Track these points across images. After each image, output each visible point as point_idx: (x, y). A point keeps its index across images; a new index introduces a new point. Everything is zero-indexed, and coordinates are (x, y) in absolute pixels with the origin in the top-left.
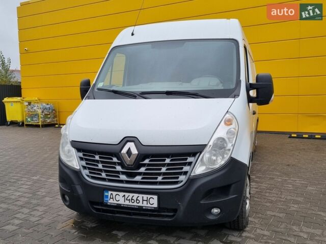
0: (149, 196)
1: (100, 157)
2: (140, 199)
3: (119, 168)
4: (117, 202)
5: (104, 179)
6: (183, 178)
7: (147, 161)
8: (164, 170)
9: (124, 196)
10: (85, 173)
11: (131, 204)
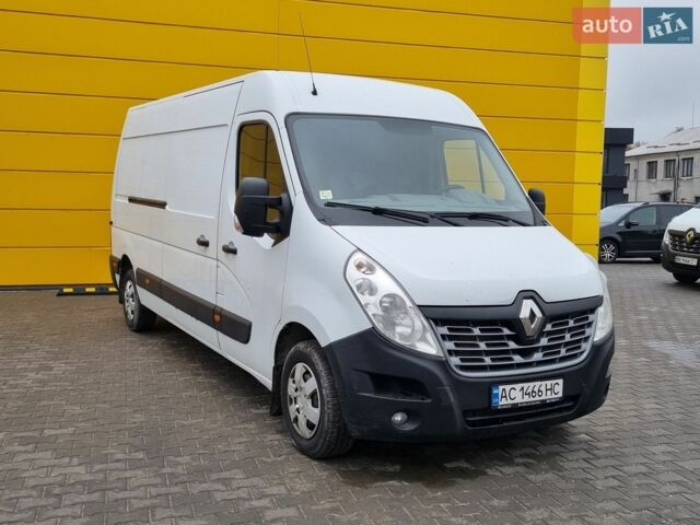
0: (554, 382)
1: (482, 331)
2: (543, 389)
4: (512, 402)
5: (484, 368)
6: (585, 347)
7: (549, 328)
9: (523, 388)
10: (453, 361)
11: (532, 399)
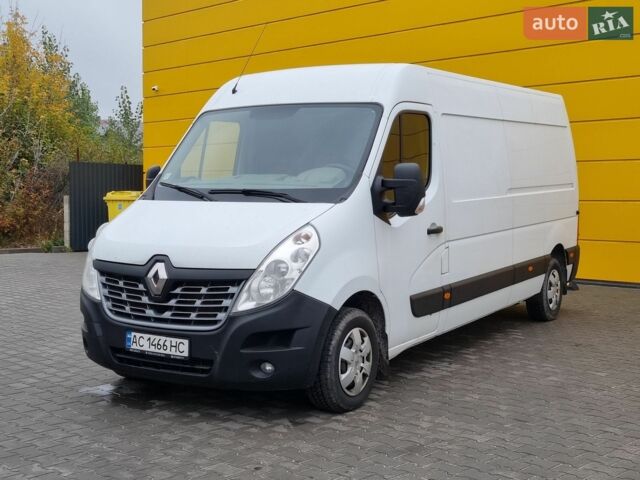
0: (179, 340)
1: (125, 284)
2: (168, 344)
3: (145, 299)
4: (142, 348)
5: (128, 316)
6: (221, 316)
7: (178, 291)
8: (198, 303)
9: (149, 339)
10: (107, 305)
11: (157, 351)
